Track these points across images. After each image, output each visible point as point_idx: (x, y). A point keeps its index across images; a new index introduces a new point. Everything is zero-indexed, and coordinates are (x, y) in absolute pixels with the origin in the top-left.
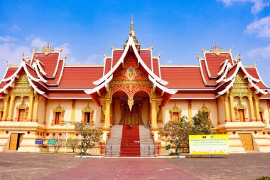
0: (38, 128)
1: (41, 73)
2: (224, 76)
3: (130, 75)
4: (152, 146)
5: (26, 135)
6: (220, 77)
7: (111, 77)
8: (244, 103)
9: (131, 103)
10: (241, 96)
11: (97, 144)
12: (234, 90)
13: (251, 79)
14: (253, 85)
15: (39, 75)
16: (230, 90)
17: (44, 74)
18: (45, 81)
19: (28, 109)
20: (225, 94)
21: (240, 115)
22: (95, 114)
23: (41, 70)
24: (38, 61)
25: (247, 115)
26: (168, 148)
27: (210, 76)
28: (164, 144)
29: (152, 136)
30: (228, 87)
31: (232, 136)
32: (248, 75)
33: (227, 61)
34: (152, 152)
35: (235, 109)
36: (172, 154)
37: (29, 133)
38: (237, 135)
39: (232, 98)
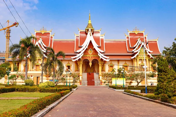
3: (90, 52)
4: (99, 82)
7: (83, 54)
8: (144, 62)
10: (143, 59)
12: (139, 56)
13: (148, 51)
14: (148, 54)
16: (137, 56)
17: (45, 46)
20: (135, 58)
22: (72, 67)
23: (44, 44)
24: (41, 39)
26: (105, 82)
27: (130, 46)
28: (103, 81)
29: (99, 78)
32: (146, 49)
33: (139, 39)
34: (99, 84)
35: (139, 65)
36: (106, 85)
39: (138, 60)
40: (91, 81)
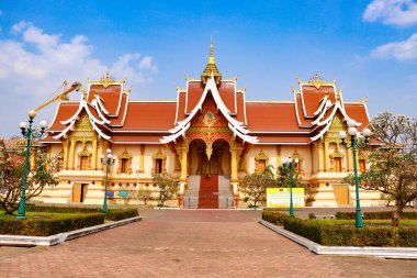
1: (102, 112)
2: (321, 116)
3: (209, 122)
4: (231, 198)
5: (91, 186)
6: (317, 117)
7: (189, 125)
8: (342, 151)
9: (209, 152)
10: (337, 142)
11: (175, 196)
12: (330, 135)
13: (351, 122)
15: (101, 115)
16: (325, 135)
17: (106, 112)
18: (108, 122)
19: (91, 155)
20: (319, 139)
21: (336, 164)
22: (167, 161)
23: (103, 108)
24: (97, 97)
25: (344, 165)
26: (246, 200)
27: (305, 114)
28: (242, 196)
29: (232, 187)
30: (323, 132)
31: (325, 188)
32: (347, 118)
33: (326, 98)
34: (230, 203)
35: (330, 157)
37: (94, 183)
38: (330, 188)
39: (327, 144)
40: (208, 197)
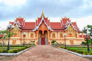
0: (20, 38)
2: (67, 25)
3: (43, 26)
5: (17, 40)
6: (66, 25)
9: (43, 33)
12: (69, 29)
13: (73, 26)
14: (74, 28)
17: (20, 24)
18: (21, 27)
19: (17, 34)
21: (70, 35)
22: (34, 35)
25: (72, 35)
27: (63, 25)
28: (50, 42)
29: (48, 40)
30: (67, 28)
31: (68, 41)
33: (68, 21)
35: (69, 34)
36: (52, 44)
37: (18, 40)
